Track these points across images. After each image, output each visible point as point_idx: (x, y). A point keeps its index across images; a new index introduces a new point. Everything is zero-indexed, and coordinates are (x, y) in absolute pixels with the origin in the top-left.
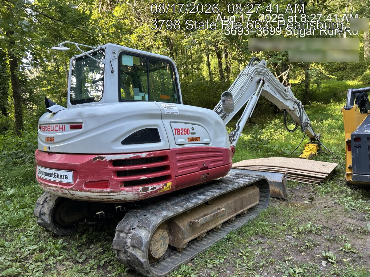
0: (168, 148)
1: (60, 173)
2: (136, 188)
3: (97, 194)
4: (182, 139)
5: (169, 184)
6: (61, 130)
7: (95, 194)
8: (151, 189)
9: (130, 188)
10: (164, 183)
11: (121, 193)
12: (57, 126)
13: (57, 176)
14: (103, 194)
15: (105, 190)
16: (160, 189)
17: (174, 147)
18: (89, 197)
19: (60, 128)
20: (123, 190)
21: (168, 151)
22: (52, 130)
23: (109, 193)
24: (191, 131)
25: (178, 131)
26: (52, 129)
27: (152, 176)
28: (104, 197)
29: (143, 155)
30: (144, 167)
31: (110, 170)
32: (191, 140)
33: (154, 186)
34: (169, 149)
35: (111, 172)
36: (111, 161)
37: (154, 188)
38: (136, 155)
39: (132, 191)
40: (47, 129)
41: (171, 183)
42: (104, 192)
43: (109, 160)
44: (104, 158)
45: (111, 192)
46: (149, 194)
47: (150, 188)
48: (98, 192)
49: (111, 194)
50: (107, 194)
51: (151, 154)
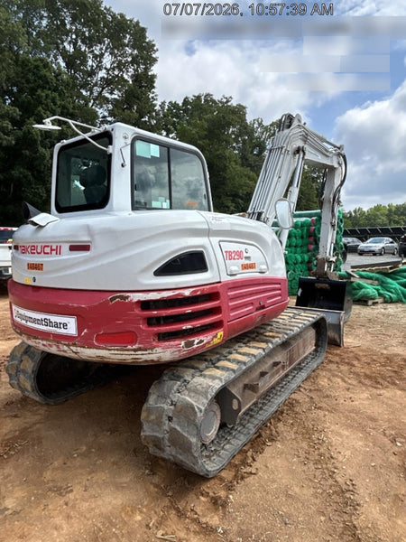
0: (218, 280)
1: (54, 318)
2: (177, 342)
3: (116, 352)
4: (235, 266)
5: (220, 333)
6: (54, 252)
7: (113, 352)
8: (198, 343)
9: (167, 343)
10: (214, 333)
11: (154, 351)
12: (48, 246)
13: (48, 323)
14: (126, 352)
15: (129, 347)
16: (208, 343)
17: (225, 278)
18: (103, 357)
19: (52, 250)
20: (158, 346)
21: (219, 285)
22: (38, 253)
23: (135, 350)
24: (245, 255)
25: (230, 255)
26: (39, 251)
27: (198, 323)
28: (128, 357)
29: (187, 293)
30: (189, 310)
31: (138, 315)
32: (245, 267)
33: (201, 338)
34: (220, 282)
35: (139, 320)
36: (139, 302)
37: (202, 341)
38: (177, 292)
39: (172, 346)
40: (29, 250)
41: (222, 333)
42: (128, 350)
43: (135, 300)
44: (128, 297)
45: (140, 349)
46: (195, 350)
47: (196, 341)
48: (117, 350)
49: (140, 352)
50: (133, 353)
51: (198, 291)
